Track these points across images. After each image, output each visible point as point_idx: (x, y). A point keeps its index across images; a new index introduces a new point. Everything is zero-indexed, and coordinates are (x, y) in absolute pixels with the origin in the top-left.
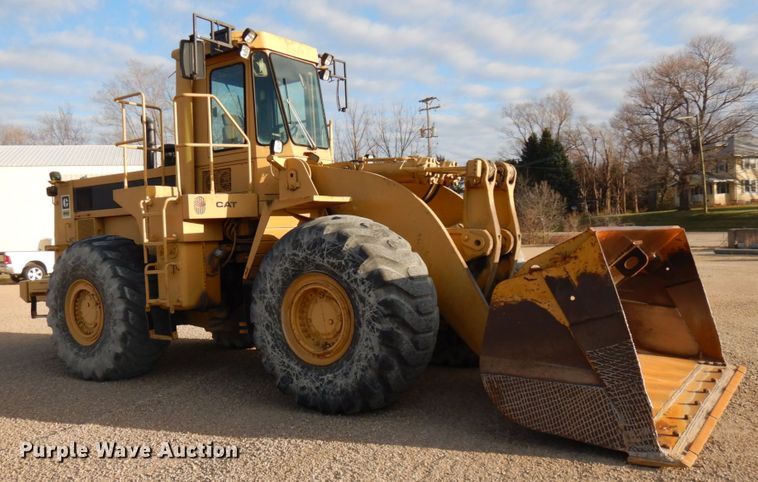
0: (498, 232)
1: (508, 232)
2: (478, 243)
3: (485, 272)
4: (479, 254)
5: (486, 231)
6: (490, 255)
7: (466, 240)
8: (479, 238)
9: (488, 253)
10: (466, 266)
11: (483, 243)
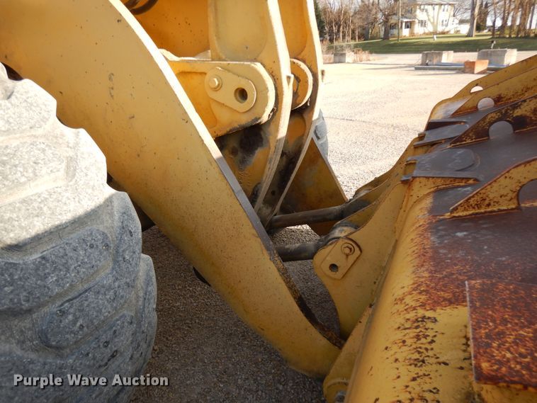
0: (285, 70)
1: (303, 66)
2: (242, 94)
3: (259, 153)
4: (245, 120)
5: (259, 67)
6: (268, 122)
7: (216, 89)
8: (244, 84)
9: (265, 118)
10: (216, 152)
11: (252, 95)
